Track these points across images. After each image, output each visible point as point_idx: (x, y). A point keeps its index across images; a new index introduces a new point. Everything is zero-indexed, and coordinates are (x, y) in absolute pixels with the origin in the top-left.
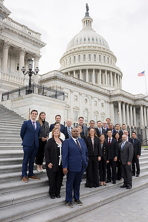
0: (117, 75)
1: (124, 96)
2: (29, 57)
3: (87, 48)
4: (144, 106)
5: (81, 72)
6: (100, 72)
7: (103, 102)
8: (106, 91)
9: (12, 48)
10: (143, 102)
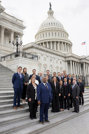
0: (69, 44)
1: (73, 57)
2: (17, 35)
3: (51, 29)
4: (85, 63)
5: (47, 43)
6: (59, 43)
7: (61, 61)
8: (63, 54)
9: (6, 30)
10: (85, 61)
